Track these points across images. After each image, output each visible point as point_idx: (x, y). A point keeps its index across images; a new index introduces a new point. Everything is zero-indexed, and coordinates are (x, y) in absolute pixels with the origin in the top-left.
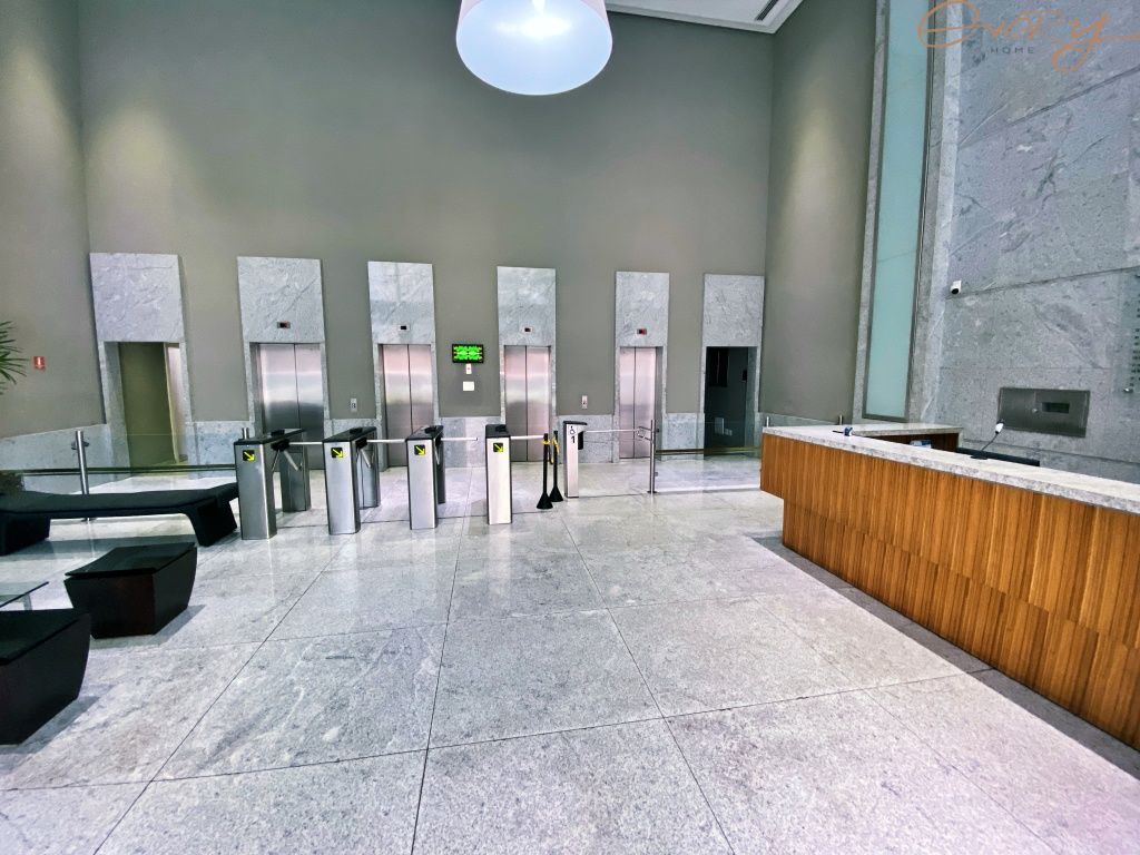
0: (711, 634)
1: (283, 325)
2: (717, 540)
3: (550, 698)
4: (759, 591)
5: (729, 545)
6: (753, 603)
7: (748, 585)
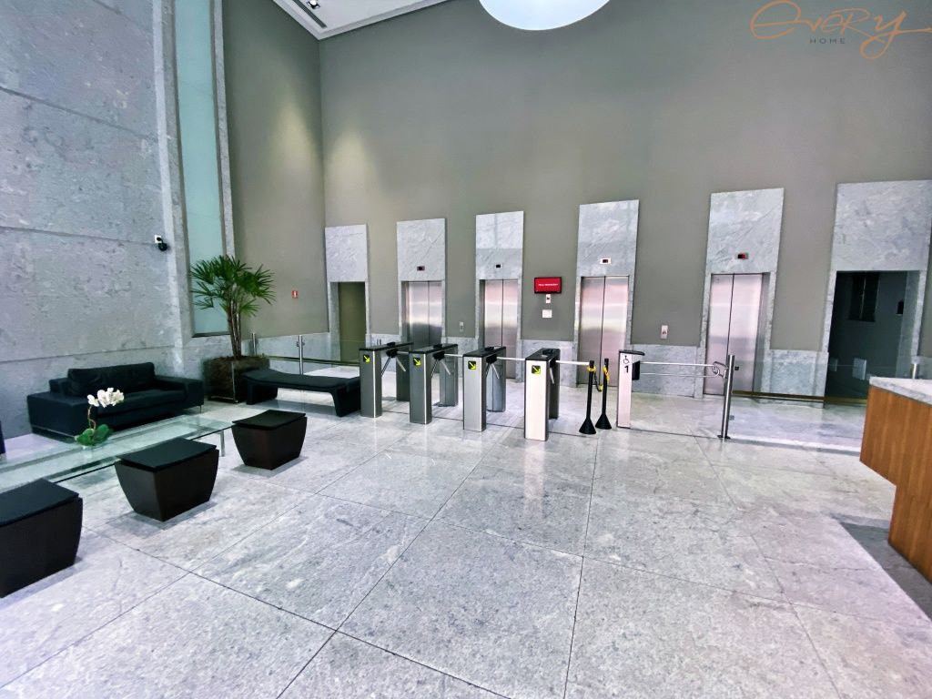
0: (695, 636)
1: (420, 269)
2: (781, 514)
3: (462, 632)
4: (810, 600)
5: (798, 524)
6: (788, 615)
7: (796, 587)
